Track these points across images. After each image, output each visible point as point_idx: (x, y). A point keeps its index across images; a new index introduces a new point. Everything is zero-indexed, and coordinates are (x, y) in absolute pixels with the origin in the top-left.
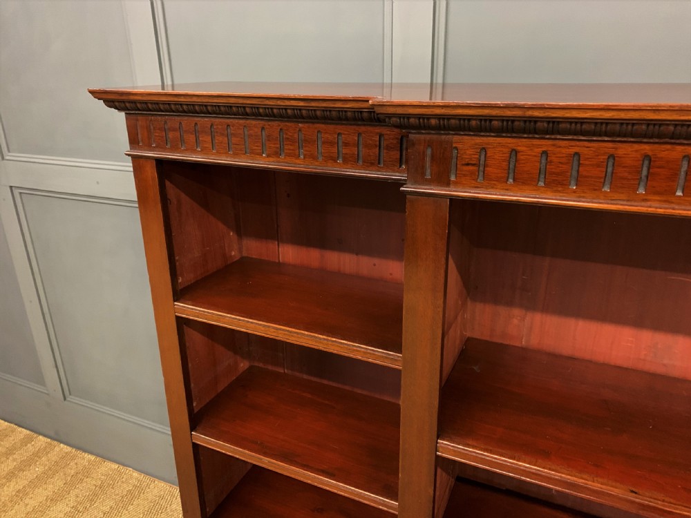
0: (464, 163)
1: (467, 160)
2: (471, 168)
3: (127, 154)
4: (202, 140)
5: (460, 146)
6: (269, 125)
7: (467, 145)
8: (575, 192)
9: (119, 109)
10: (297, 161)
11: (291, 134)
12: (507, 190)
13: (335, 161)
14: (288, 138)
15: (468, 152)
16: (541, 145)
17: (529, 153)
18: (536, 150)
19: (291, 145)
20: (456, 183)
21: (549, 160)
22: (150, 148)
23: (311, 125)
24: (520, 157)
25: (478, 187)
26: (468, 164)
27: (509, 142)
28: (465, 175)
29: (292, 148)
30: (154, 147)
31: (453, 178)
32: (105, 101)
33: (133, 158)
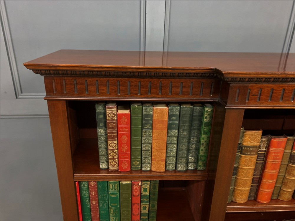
0: (252, 95)
1: (254, 94)
2: (255, 97)
3: (44, 99)
4: (101, 89)
5: (251, 88)
6: (143, 80)
7: (255, 87)
8: (292, 103)
9: (41, 74)
10: (158, 96)
11: (155, 84)
12: (268, 104)
13: (178, 95)
14: (153, 86)
15: (254, 90)
16: (283, 86)
17: (278, 90)
18: (281, 88)
19: (155, 89)
20: (248, 103)
21: (285, 92)
22: (62, 94)
23: (167, 80)
24: (274, 91)
25: (257, 104)
26: (254, 95)
27: (271, 85)
28: (252, 100)
29: (155, 90)
30: (65, 94)
31: (247, 101)
32: (33, 70)
33: (49, 100)
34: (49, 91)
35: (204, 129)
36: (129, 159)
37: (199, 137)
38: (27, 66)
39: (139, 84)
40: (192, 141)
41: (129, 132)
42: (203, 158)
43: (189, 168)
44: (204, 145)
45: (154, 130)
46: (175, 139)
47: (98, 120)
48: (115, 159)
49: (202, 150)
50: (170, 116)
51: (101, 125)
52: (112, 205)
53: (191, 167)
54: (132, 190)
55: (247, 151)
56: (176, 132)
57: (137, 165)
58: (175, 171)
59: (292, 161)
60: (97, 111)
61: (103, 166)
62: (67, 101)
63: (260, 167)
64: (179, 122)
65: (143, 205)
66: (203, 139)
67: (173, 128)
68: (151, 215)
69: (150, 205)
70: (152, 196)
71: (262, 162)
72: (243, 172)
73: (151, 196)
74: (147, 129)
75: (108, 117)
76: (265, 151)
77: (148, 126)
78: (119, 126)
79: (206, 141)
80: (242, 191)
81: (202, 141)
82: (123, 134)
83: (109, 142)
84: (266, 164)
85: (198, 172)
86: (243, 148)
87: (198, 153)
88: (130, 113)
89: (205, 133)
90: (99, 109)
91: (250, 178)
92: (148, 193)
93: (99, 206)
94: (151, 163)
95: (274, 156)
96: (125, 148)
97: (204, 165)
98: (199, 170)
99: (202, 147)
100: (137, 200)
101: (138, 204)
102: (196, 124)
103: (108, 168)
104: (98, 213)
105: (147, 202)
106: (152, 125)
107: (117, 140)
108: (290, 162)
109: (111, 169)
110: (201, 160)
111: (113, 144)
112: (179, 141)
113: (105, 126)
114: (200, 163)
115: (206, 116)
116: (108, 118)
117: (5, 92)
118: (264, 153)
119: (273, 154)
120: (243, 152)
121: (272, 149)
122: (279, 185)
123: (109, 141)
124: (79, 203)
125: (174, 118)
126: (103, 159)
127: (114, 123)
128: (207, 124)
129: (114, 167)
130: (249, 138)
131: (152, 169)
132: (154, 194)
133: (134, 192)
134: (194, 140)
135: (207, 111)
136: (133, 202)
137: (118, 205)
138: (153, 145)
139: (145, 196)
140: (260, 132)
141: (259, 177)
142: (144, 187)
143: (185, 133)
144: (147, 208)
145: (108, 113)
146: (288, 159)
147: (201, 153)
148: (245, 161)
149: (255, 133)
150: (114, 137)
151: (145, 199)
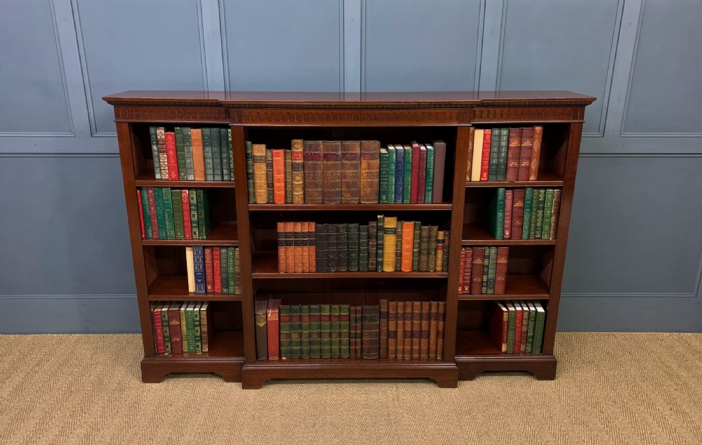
4: (151, 115)
5: (244, 112)
6: (179, 108)
9: (113, 104)
11: (187, 111)
12: (258, 123)
15: (246, 114)
17: (262, 113)
19: (187, 114)
23: (195, 108)
24: (260, 114)
25: (250, 123)
26: (247, 117)
28: (246, 120)
30: (128, 118)
31: (243, 121)
32: (107, 101)
33: (117, 123)
34: (117, 115)
35: (231, 146)
36: (177, 170)
37: (228, 152)
38: (103, 99)
40: (223, 156)
41: (175, 148)
42: (233, 170)
44: (233, 159)
45: (193, 147)
47: (152, 139)
48: (166, 170)
49: (232, 163)
50: (203, 136)
51: (154, 142)
52: (167, 210)
56: (210, 148)
57: (184, 176)
58: (214, 180)
59: (293, 169)
60: (151, 132)
61: (158, 176)
62: (129, 123)
64: (211, 141)
65: (192, 213)
66: (231, 154)
67: (207, 146)
68: (200, 223)
69: (199, 214)
70: (199, 205)
71: (272, 169)
72: (258, 177)
74: (187, 146)
76: (271, 161)
77: (187, 144)
78: (167, 143)
79: (233, 156)
80: (261, 193)
81: (231, 156)
82: (170, 150)
83: (161, 156)
86: (253, 157)
87: (230, 166)
88: (174, 134)
89: (231, 150)
90: (152, 130)
91: (263, 182)
92: (195, 202)
93: (156, 212)
94: (194, 174)
96: (173, 161)
98: (232, 180)
99: (231, 161)
100: (186, 207)
101: (188, 211)
102: (224, 143)
103: (161, 178)
104: (156, 219)
105: (195, 210)
106: (191, 142)
107: (166, 154)
109: (164, 178)
110: (232, 172)
111: (164, 157)
113: (157, 144)
114: (232, 175)
116: (159, 137)
119: (276, 163)
120: (254, 160)
121: (274, 159)
122: (289, 190)
124: (140, 209)
125: (206, 138)
126: (157, 171)
127: (163, 141)
129: (165, 176)
130: (256, 149)
131: (195, 179)
133: (183, 199)
136: (184, 209)
137: (171, 211)
139: (193, 205)
140: (264, 145)
141: (272, 182)
142: (191, 196)
143: (216, 149)
144: (196, 216)
145: (158, 132)
146: (291, 168)
147: (232, 166)
148: (257, 168)
149: (259, 146)
150: (164, 152)
151: (193, 207)
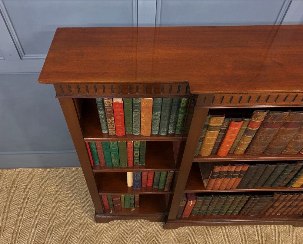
4: (98, 91)
5: (216, 96)
6: (132, 85)
7: (218, 95)
10: (144, 95)
12: (228, 105)
13: (160, 93)
14: (140, 88)
15: (218, 97)
16: (241, 95)
17: (237, 96)
21: (242, 98)
24: (234, 97)
25: (219, 105)
26: (217, 100)
28: (216, 103)
29: (142, 91)
30: (71, 94)
34: (59, 92)
35: (181, 110)
36: (124, 129)
37: (177, 115)
39: (129, 87)
40: (171, 117)
41: (123, 113)
42: (179, 128)
43: (169, 133)
44: (181, 120)
45: (141, 112)
46: (159, 116)
47: (98, 106)
48: (114, 129)
49: (179, 123)
50: (154, 103)
51: (101, 108)
52: (113, 153)
53: (170, 132)
54: (127, 145)
55: (212, 129)
56: (159, 112)
57: (130, 132)
58: (158, 135)
59: (246, 133)
61: (105, 132)
63: (221, 137)
64: (162, 107)
65: (135, 152)
66: (180, 117)
67: (157, 111)
68: (141, 157)
69: (141, 152)
71: (223, 134)
72: (208, 140)
73: (141, 148)
74: (137, 111)
75: (105, 105)
76: (226, 128)
78: (115, 110)
79: (182, 118)
80: (206, 150)
81: (179, 118)
82: (118, 115)
84: (226, 136)
85: (176, 136)
86: (209, 127)
87: (176, 125)
88: (122, 102)
89: (182, 113)
90: (99, 99)
91: (213, 143)
92: (139, 146)
93: (103, 153)
94: (140, 131)
95: (232, 132)
96: (120, 123)
97: (181, 131)
98: (176, 134)
99: (179, 121)
100: (131, 150)
101: (132, 152)
102: (175, 108)
103: (108, 133)
104: (103, 156)
106: (140, 109)
107: (114, 118)
108: (245, 134)
109: (111, 134)
110: (178, 129)
111: (111, 120)
112: (161, 119)
113: (104, 110)
114: (177, 130)
115: (182, 103)
117: (11, 55)
118: (225, 129)
119: (231, 131)
120: (209, 129)
121: (231, 128)
122: (235, 146)
123: (107, 119)
124: (89, 151)
125: (157, 104)
126: (104, 128)
127: (110, 108)
128: (183, 108)
129: (112, 133)
130: (214, 121)
131: (141, 134)
132: (143, 147)
133: (128, 146)
134: (173, 117)
135: (184, 100)
136: (128, 151)
137: (117, 153)
138: (141, 121)
139: (136, 148)
140: (223, 118)
141: (220, 142)
142: (136, 143)
143: (166, 114)
144: (139, 154)
145: (105, 102)
146: (244, 132)
147: (178, 125)
148: (210, 134)
149: (218, 118)
150: (111, 117)
151: (137, 150)
